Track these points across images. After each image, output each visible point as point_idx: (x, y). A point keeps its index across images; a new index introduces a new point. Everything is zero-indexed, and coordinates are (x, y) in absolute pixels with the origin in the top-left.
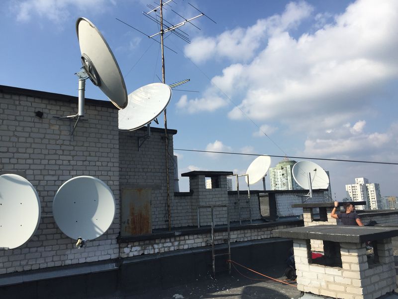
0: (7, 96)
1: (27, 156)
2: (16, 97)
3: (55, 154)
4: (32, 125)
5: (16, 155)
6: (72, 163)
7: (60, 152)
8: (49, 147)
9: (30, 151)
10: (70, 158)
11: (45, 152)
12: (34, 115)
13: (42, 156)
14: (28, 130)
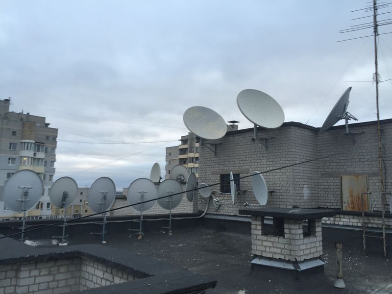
0: (242, 134)
1: (249, 161)
2: (245, 134)
3: (260, 159)
4: (250, 146)
5: (246, 162)
6: (268, 163)
7: (262, 158)
8: (258, 156)
9: (250, 159)
10: (266, 160)
11: (256, 159)
12: (251, 140)
13: (255, 161)
14: (249, 148)
